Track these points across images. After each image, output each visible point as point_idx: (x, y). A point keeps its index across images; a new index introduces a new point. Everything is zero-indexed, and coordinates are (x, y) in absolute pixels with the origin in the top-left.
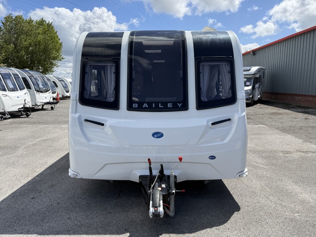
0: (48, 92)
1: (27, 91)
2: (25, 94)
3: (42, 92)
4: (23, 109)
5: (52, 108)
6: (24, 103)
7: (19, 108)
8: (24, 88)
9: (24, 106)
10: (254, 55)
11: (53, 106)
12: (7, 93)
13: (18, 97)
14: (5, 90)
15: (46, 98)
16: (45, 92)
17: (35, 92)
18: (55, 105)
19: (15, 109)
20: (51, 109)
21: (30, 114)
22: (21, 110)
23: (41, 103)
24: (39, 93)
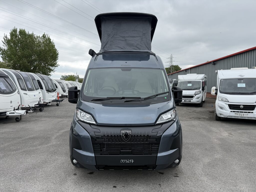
0: (55, 92)
1: (41, 91)
2: (39, 93)
3: (51, 92)
4: (38, 106)
6: (39, 100)
7: (35, 105)
8: (38, 89)
9: (39, 103)
10: (214, 65)
11: (58, 103)
12: (27, 92)
13: (35, 96)
14: (25, 90)
15: (53, 96)
16: (53, 92)
17: (46, 91)
18: (60, 102)
19: (33, 105)
20: (56, 106)
21: (43, 110)
22: (37, 106)
23: (50, 100)
24: (49, 92)
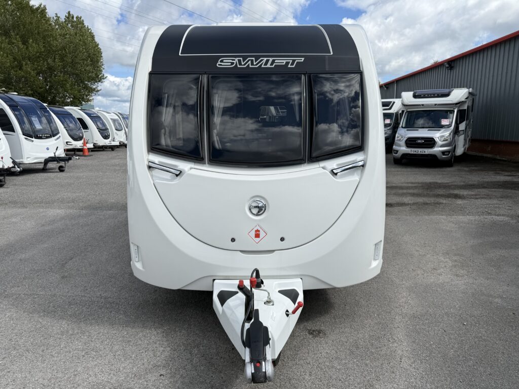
0: (53, 138)
3: (40, 138)
5: (61, 169)
10: (450, 69)
11: (62, 164)
15: (47, 149)
16: (47, 138)
17: (22, 137)
18: (66, 162)
20: (58, 171)
21: (5, 182)
23: (36, 158)
24: (34, 139)
